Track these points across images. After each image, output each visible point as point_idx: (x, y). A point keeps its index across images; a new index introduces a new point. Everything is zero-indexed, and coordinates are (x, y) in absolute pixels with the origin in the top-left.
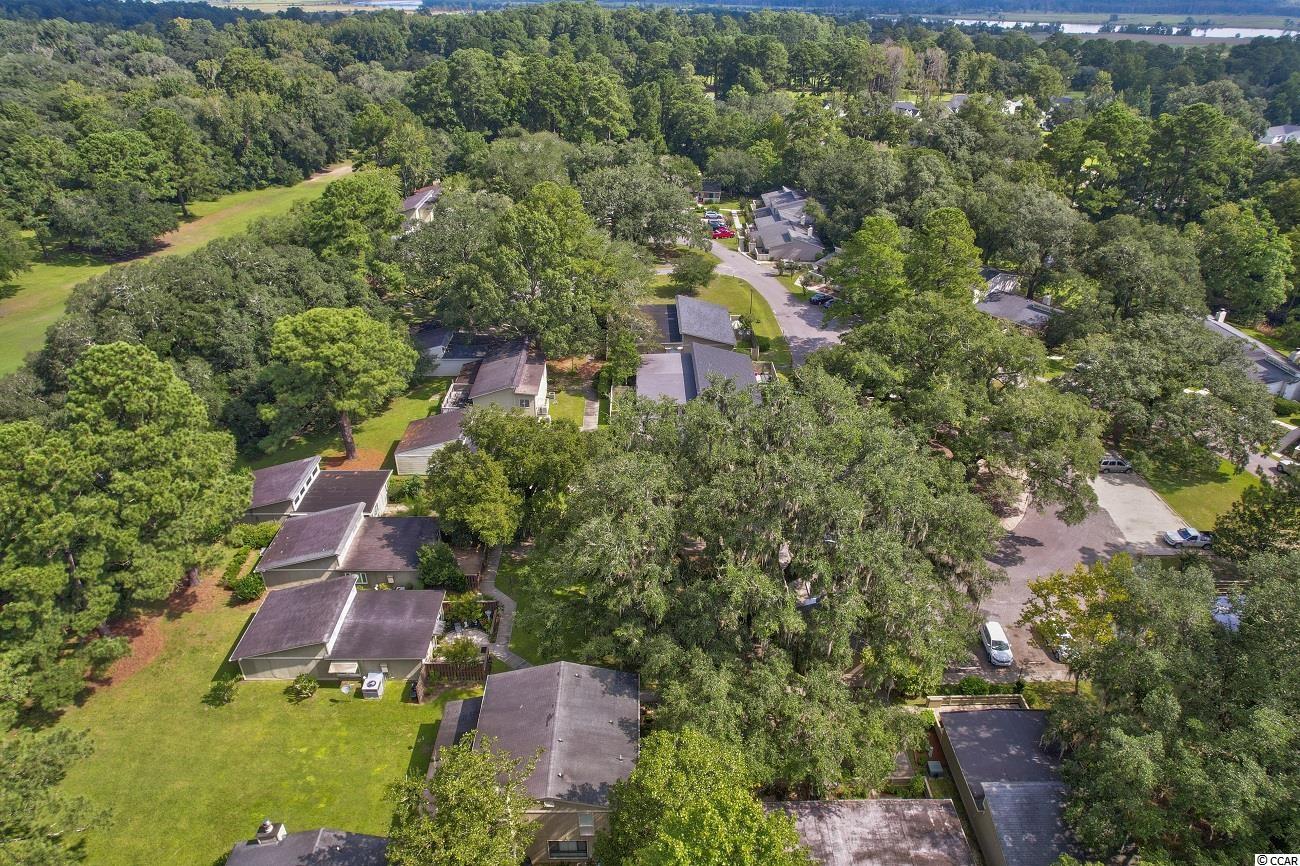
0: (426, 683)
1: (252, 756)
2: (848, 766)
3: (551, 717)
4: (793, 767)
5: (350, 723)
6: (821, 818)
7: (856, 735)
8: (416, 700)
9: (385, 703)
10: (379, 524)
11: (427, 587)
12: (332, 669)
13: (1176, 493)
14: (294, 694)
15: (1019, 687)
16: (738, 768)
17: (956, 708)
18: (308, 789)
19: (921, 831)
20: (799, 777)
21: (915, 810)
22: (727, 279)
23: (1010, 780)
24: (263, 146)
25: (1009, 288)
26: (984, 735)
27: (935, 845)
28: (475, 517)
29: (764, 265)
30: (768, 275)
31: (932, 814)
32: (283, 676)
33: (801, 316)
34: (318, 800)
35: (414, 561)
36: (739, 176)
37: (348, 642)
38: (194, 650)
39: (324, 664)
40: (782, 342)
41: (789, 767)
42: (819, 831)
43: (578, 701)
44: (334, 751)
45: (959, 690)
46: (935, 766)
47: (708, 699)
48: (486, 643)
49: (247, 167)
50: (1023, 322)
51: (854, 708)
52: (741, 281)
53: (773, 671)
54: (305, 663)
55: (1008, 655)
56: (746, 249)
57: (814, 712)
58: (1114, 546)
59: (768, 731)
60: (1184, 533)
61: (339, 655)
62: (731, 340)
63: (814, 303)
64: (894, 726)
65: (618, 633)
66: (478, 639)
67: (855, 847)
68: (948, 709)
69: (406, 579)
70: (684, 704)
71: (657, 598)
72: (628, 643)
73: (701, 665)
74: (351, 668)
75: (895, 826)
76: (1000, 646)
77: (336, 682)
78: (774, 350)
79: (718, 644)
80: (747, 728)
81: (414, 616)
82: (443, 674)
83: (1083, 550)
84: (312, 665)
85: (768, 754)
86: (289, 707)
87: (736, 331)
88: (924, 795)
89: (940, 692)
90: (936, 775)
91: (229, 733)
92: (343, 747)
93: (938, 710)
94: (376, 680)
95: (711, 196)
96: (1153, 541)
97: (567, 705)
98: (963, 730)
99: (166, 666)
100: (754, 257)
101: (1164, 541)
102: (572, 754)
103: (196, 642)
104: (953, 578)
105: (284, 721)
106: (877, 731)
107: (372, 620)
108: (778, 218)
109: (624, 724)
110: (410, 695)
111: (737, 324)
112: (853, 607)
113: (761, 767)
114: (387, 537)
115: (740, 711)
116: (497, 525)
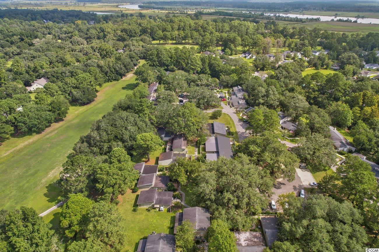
0: (171, 209)
1: (143, 221)
2: (244, 226)
3: (195, 216)
4: (235, 226)
5: (159, 216)
6: (239, 234)
7: (245, 221)
8: (170, 212)
9: (164, 212)
10: (158, 177)
11: (169, 191)
12: (155, 206)
13: (315, 174)
14: (148, 210)
15: (276, 213)
16: (226, 226)
17: (264, 217)
18: (154, 227)
19: (255, 237)
20: (236, 228)
21: (255, 233)
22: (225, 114)
23: (271, 229)
24: (112, 71)
25: (289, 119)
26: (268, 222)
27: (257, 239)
28: (179, 179)
29: (233, 110)
30: (234, 113)
31: (257, 234)
32: (146, 207)
33: (241, 125)
34: (156, 229)
35: (166, 185)
36: (227, 83)
37: (157, 201)
38: (128, 202)
39: (153, 205)
40: (236, 133)
41: (234, 226)
42: (239, 236)
43: (200, 214)
44: (157, 220)
45: (265, 213)
46: (259, 227)
47: (221, 215)
48: (180, 202)
49: (108, 77)
50: (291, 129)
51: (245, 217)
52: (228, 115)
53: (232, 210)
54: (150, 205)
55: (275, 207)
56: (229, 105)
57: (239, 217)
58: (300, 185)
59: (231, 220)
60: (314, 183)
61: (156, 204)
62: (225, 133)
63: (244, 122)
64: (252, 220)
65: (206, 203)
66: (178, 201)
67: (244, 239)
68: (263, 217)
69: (165, 189)
70: (217, 215)
71: (213, 197)
72: (208, 204)
73: (220, 209)
74: (158, 206)
75: (251, 236)
76: (274, 205)
77: (155, 208)
78: (235, 135)
79: (223, 205)
80: (228, 219)
81: (168, 197)
82: (174, 207)
83: (294, 186)
84: (151, 205)
85: (231, 224)
86: (148, 213)
87: (227, 130)
88: (257, 231)
89: (262, 214)
90: (259, 228)
91: (138, 217)
92: (158, 220)
93: (261, 217)
94: (162, 208)
95: (221, 87)
96: (308, 184)
97: (198, 214)
98: (264, 221)
99: (124, 204)
100: (231, 107)
101: (310, 185)
102: (199, 223)
103: (128, 200)
104: (265, 193)
105: (147, 215)
106: (248, 221)
107: (161, 197)
108: (237, 96)
109: (207, 218)
110: (169, 211)
111: (227, 129)
112: (246, 200)
113: (230, 226)
114: (160, 180)
115: (227, 217)
116: (183, 181)
